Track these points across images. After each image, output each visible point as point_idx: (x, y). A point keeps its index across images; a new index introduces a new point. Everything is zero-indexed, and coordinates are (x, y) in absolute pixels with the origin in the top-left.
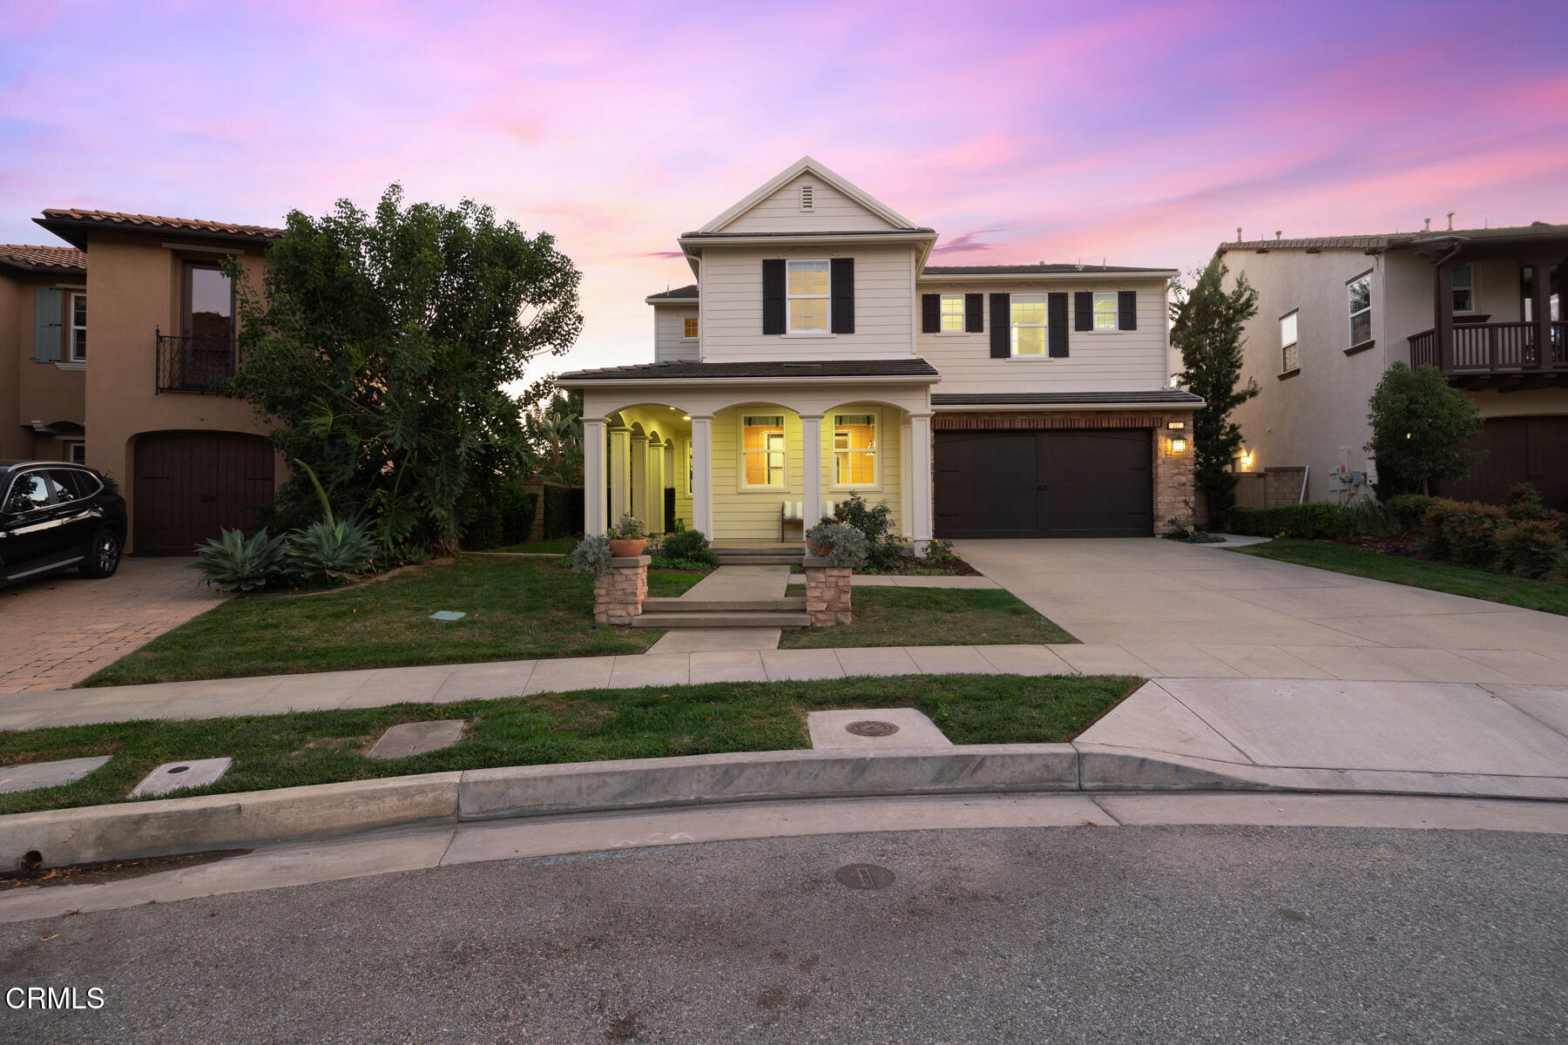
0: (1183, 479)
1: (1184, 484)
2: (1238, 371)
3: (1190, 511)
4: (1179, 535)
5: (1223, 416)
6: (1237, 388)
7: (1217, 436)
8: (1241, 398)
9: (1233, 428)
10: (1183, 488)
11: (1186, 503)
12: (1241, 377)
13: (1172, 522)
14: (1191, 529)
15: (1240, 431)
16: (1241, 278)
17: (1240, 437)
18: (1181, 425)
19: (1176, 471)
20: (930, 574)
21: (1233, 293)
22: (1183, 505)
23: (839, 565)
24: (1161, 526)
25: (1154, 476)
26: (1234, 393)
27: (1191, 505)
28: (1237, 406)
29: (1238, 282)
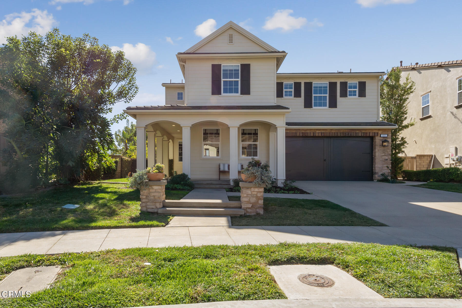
0: (386, 158)
1: (387, 160)
2: (405, 116)
3: (389, 170)
4: (384, 180)
5: (398, 134)
6: (405, 123)
7: (396, 142)
8: (406, 127)
9: (403, 139)
10: (386, 161)
11: (388, 167)
12: (407, 118)
13: (383, 175)
14: (390, 178)
15: (406, 140)
16: (408, 77)
17: (406, 142)
18: (386, 136)
19: (383, 154)
20: (288, 193)
21: (404, 83)
22: (386, 168)
23: (259, 186)
24: (377, 177)
25: (373, 156)
26: (403, 125)
27: (390, 168)
28: (405, 130)
29: (407, 79)
